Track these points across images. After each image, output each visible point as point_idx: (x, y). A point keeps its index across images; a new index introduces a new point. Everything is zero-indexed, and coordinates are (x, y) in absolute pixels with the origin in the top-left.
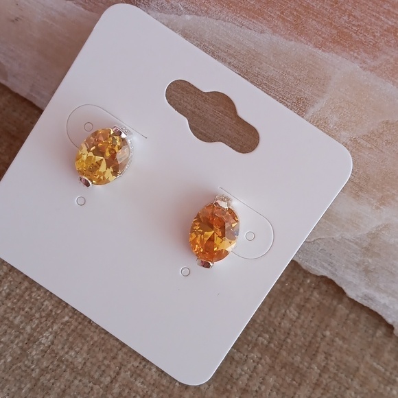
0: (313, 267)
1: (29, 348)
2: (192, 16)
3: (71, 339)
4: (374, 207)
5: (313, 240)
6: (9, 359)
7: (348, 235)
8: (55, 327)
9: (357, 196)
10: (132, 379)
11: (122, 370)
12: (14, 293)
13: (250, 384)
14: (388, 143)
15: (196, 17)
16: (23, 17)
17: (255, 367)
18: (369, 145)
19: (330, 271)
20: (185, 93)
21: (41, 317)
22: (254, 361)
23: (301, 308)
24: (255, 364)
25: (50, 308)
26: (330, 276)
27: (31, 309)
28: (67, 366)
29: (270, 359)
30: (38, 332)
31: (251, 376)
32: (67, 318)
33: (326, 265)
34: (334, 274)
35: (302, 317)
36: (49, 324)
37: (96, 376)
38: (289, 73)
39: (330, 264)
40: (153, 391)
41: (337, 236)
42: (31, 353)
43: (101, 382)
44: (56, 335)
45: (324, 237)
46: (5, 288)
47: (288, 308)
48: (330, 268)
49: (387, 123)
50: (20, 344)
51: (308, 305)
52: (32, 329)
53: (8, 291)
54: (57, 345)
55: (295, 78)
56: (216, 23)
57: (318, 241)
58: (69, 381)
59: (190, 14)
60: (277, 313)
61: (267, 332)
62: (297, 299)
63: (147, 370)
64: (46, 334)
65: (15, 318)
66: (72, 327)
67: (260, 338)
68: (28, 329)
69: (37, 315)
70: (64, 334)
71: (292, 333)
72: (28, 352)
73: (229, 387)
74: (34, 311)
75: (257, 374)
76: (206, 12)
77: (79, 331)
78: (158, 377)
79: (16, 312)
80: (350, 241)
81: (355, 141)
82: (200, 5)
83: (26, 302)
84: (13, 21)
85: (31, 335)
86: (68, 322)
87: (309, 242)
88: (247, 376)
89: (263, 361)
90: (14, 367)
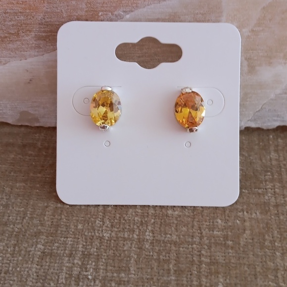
0: (269, 124)
1: (143, 245)
2: (130, 14)
3: (162, 229)
4: (283, 64)
5: (260, 108)
6: (136, 257)
7: (278, 91)
8: (150, 228)
9: (270, 64)
10: (211, 232)
11: (202, 230)
12: (115, 223)
13: (278, 201)
14: (270, 20)
15: (132, 13)
16: (34, 76)
17: (274, 192)
18: (261, 29)
19: (280, 121)
20: (145, 64)
21: (138, 227)
22: (271, 189)
23: (276, 151)
24: (273, 190)
25: (140, 220)
26: (282, 124)
27: (130, 226)
28: (171, 244)
29: (279, 183)
30: (142, 235)
31: (275, 198)
32: (153, 221)
33: (275, 118)
34: (283, 121)
35: (281, 155)
36: (145, 228)
37: (190, 240)
38: (197, 14)
39: (278, 116)
40: (227, 232)
41: (272, 96)
42: (145, 247)
43: (195, 242)
44: (153, 232)
45: (265, 102)
46: (108, 223)
47: (270, 154)
48: (279, 119)
49: (264, 8)
50: (137, 246)
51: (280, 148)
52: (137, 235)
53: (110, 224)
54: (158, 237)
55: (202, 14)
56: (145, 10)
57: (263, 107)
58: (177, 250)
59: (128, 14)
60: (266, 160)
61: (268, 171)
62: (272, 148)
63: (216, 224)
64: (147, 233)
65: (124, 235)
66: (159, 223)
67: (266, 177)
68: (135, 236)
69: (135, 227)
70: (157, 229)
71: (282, 165)
72: (143, 247)
73: (267, 208)
74: (132, 226)
75: (278, 194)
76: (137, 6)
77: (163, 223)
78: (224, 224)
79: (122, 232)
80: (282, 94)
81: (252, 31)
82: (132, 4)
83: (124, 224)
84: (29, 83)
85: (139, 239)
86: (154, 222)
87: (259, 110)
88: (273, 198)
89: (276, 186)
90: (141, 259)
